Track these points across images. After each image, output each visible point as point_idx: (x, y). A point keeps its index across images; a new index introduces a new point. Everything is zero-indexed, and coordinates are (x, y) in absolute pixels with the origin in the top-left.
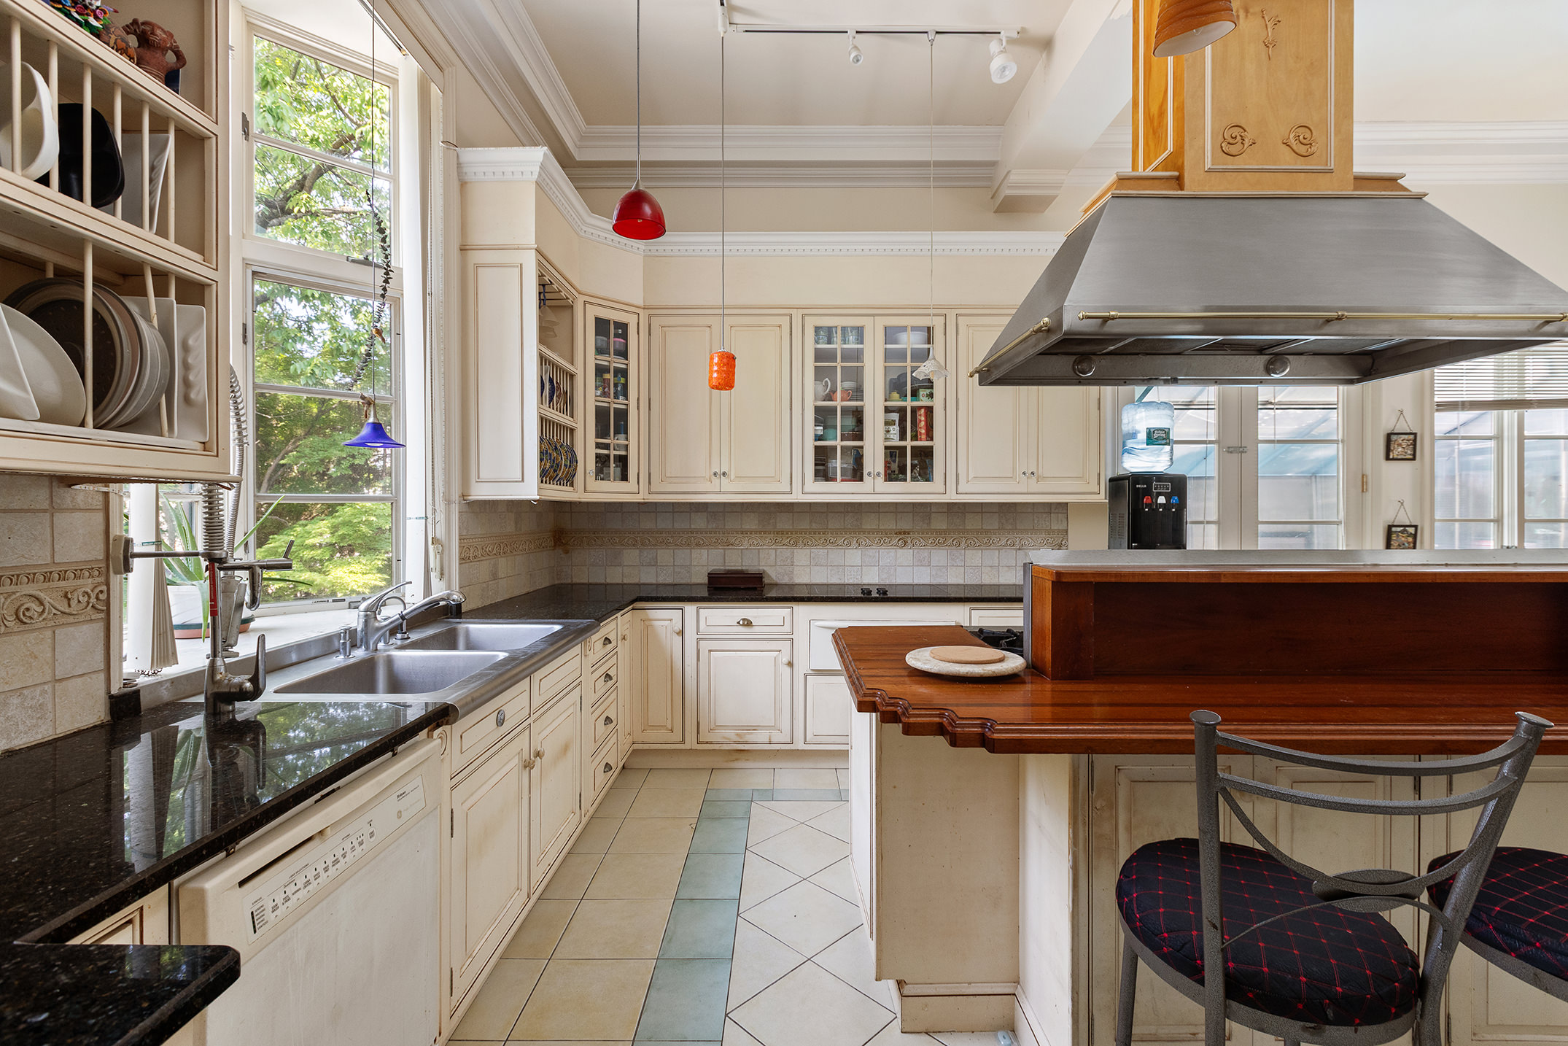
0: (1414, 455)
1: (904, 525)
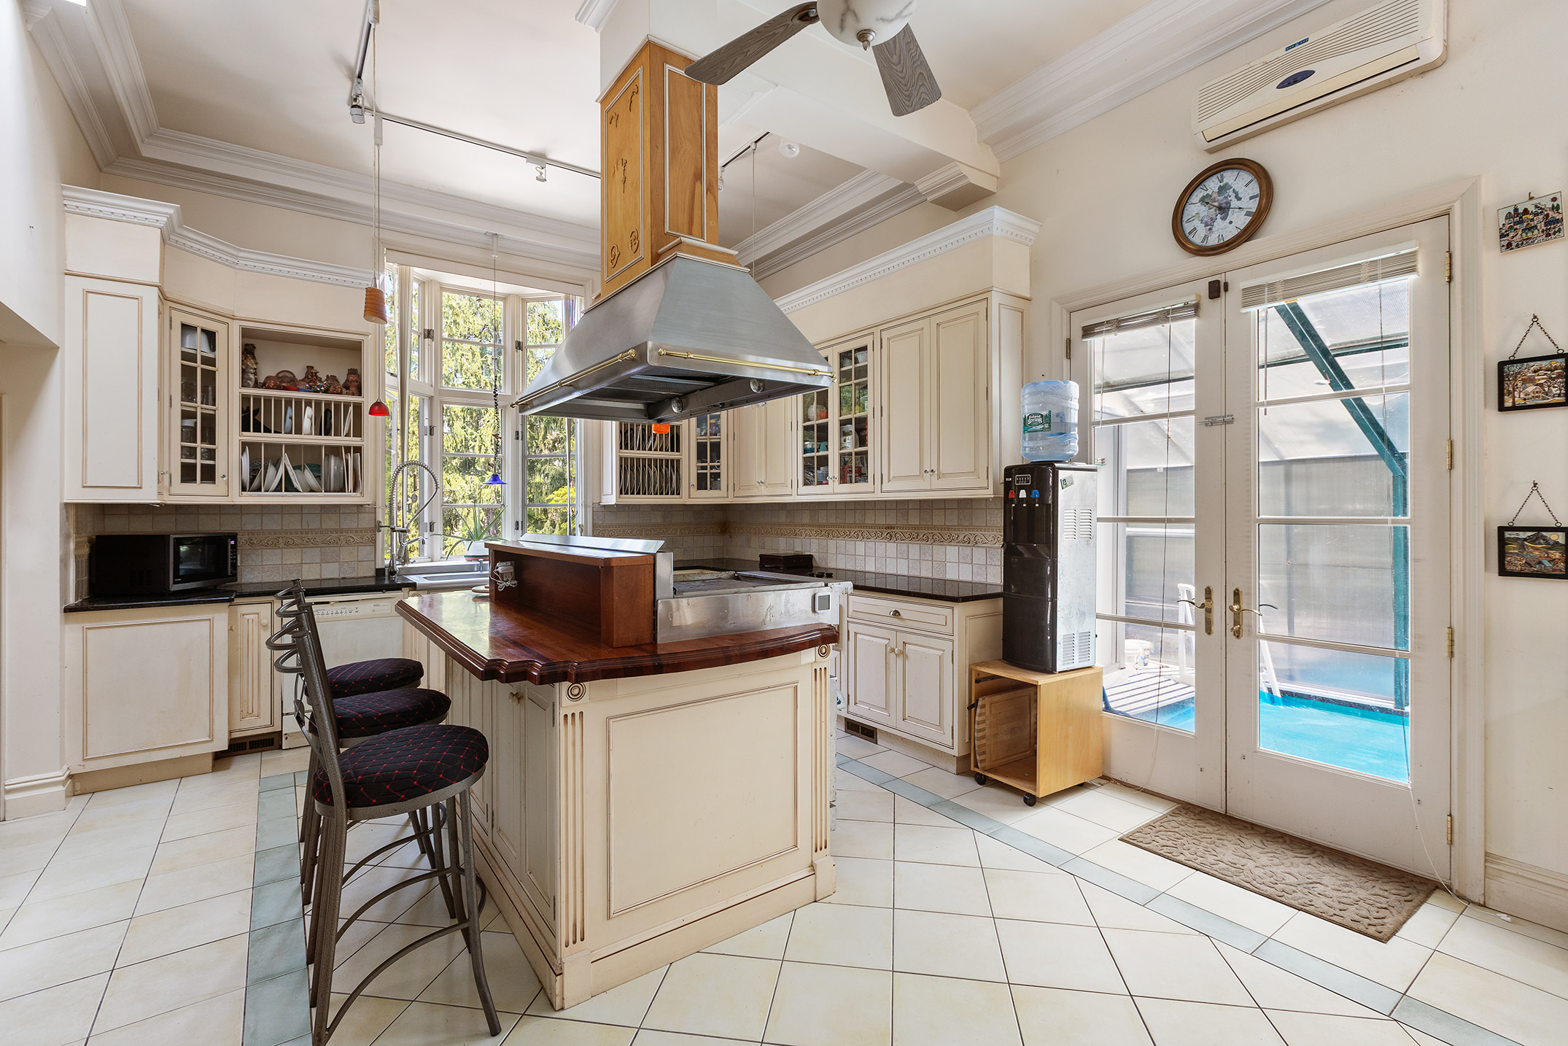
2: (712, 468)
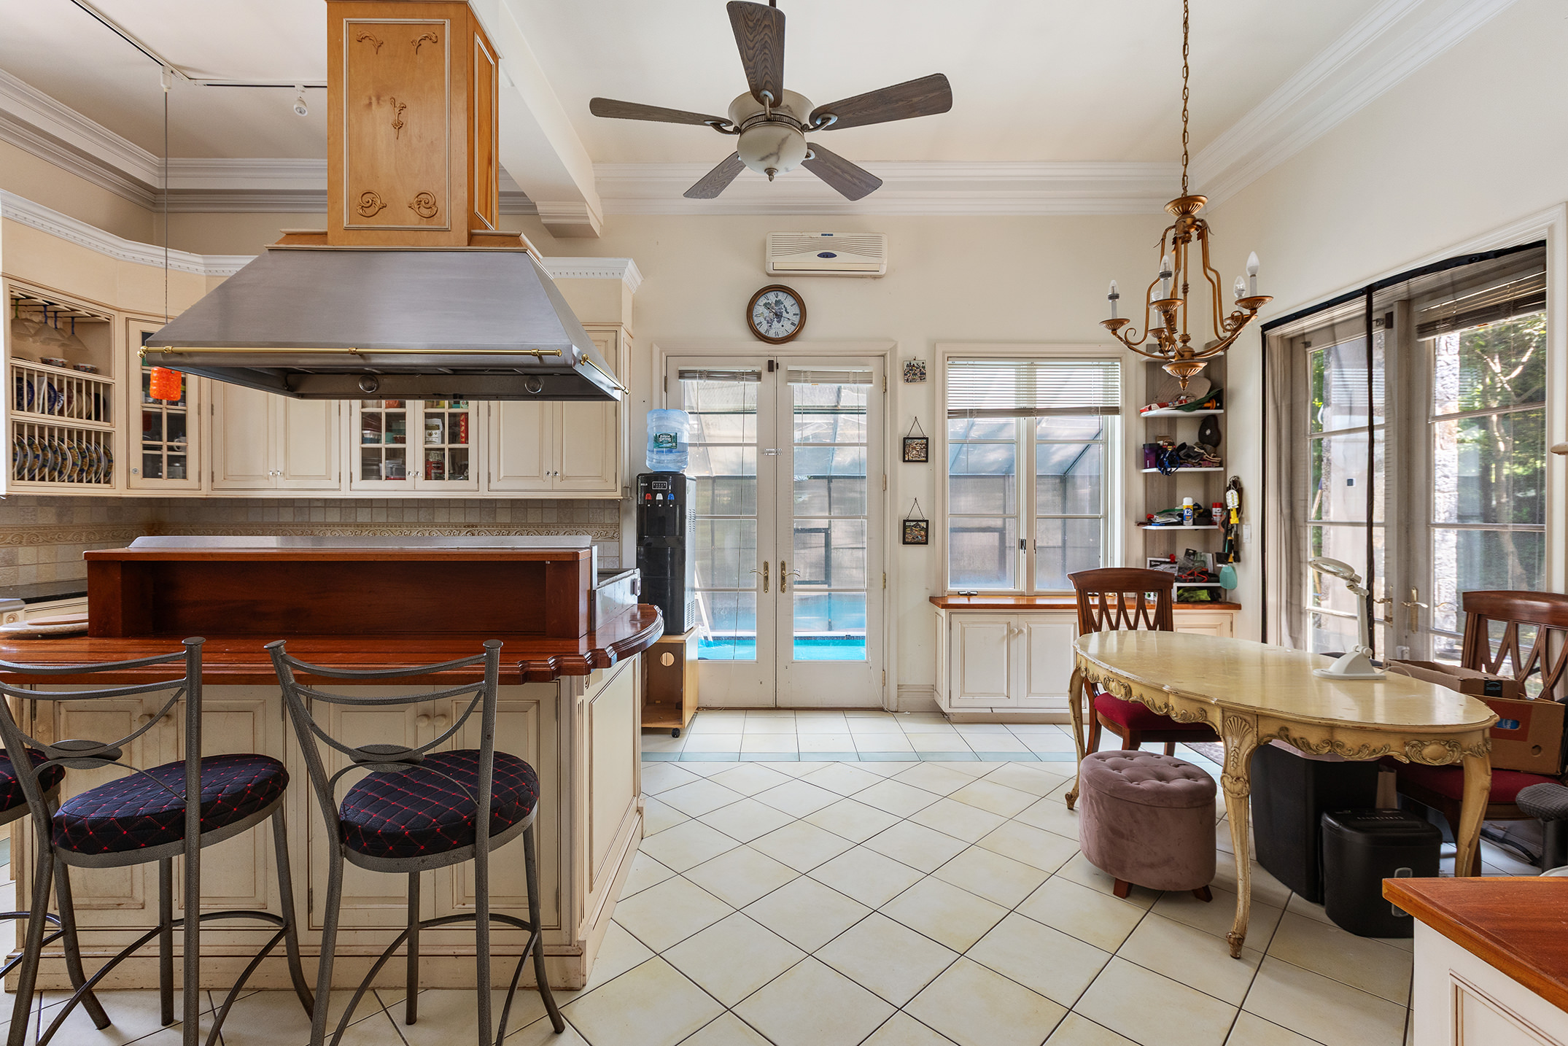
0: (927, 457)
1: (472, 520)
2: (170, 449)
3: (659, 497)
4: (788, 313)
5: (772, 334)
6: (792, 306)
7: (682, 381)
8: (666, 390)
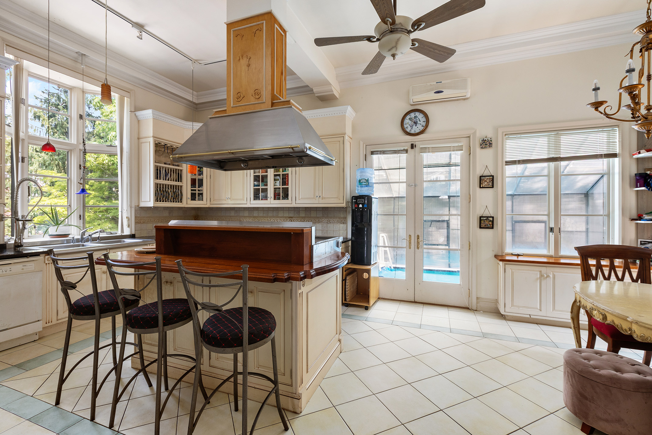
0: (493, 185)
1: (291, 215)
2: (199, 190)
3: (361, 206)
4: (420, 121)
5: (412, 132)
6: (422, 118)
7: (372, 155)
8: (365, 160)
